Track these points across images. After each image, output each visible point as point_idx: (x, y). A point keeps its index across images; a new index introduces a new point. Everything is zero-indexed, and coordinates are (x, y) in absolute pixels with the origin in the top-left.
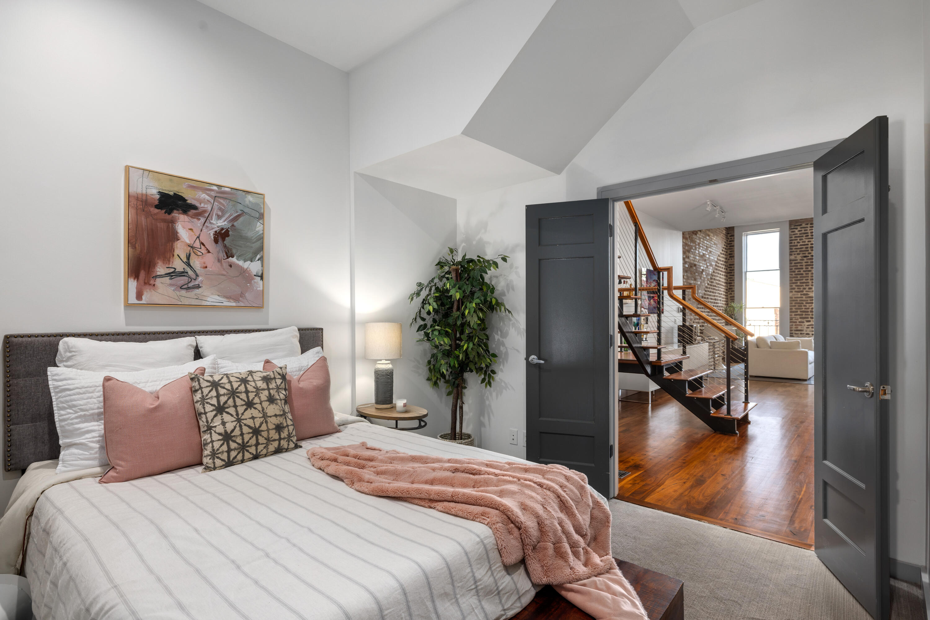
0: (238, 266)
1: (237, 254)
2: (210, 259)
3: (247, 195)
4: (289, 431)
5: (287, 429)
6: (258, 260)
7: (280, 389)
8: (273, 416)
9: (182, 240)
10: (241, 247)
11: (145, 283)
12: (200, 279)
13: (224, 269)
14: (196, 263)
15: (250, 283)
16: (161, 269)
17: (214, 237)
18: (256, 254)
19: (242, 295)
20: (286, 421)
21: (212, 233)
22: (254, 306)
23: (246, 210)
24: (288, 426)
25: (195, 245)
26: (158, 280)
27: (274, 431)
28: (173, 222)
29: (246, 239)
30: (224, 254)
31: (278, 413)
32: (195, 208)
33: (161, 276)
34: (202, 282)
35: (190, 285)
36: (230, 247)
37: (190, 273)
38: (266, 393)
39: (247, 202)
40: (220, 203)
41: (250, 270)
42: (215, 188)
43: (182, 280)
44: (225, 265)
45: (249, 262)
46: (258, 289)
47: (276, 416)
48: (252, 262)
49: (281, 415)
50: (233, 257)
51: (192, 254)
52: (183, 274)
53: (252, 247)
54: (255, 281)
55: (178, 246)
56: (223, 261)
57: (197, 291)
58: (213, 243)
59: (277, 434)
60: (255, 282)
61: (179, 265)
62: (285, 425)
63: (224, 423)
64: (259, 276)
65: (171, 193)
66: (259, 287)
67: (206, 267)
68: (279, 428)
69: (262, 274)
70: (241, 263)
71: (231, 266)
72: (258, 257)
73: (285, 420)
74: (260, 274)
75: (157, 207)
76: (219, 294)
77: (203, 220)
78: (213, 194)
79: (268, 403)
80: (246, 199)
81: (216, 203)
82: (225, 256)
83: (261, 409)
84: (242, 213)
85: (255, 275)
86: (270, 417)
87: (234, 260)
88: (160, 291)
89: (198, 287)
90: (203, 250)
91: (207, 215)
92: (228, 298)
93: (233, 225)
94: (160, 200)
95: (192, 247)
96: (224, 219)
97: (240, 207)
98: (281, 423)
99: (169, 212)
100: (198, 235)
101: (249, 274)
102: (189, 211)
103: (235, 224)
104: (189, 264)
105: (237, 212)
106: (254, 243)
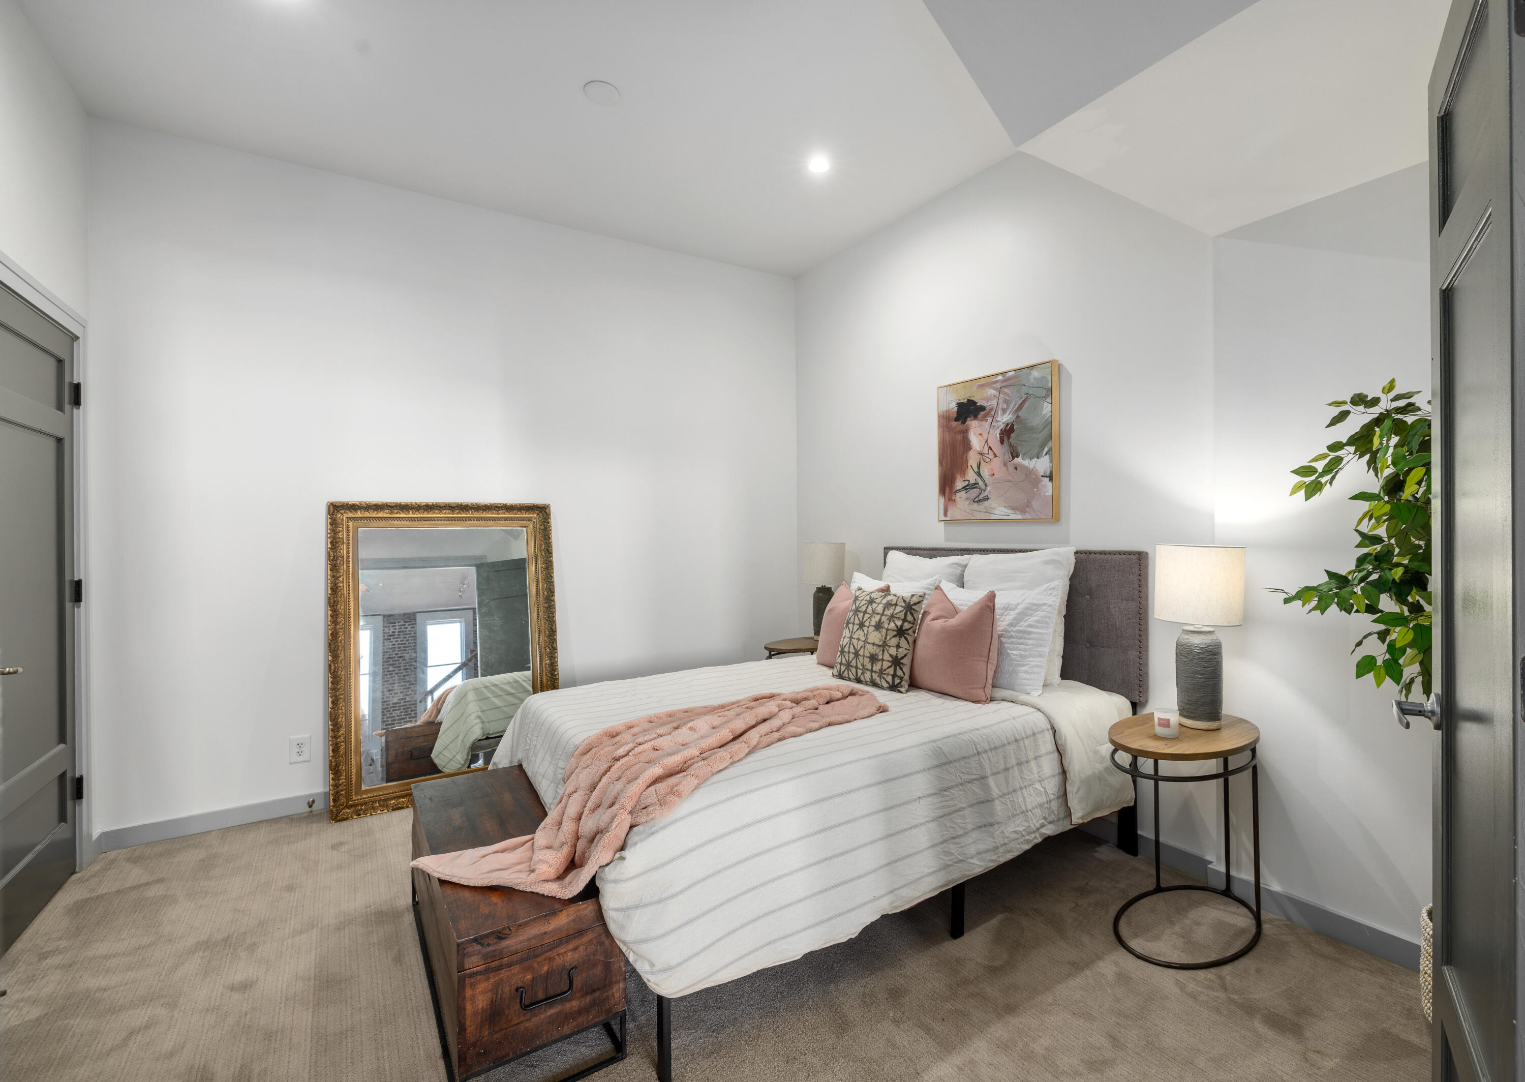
0: (1024, 467)
1: (1022, 452)
2: (997, 464)
3: (1032, 371)
4: (882, 666)
5: (880, 663)
6: (1046, 455)
7: (895, 617)
8: (871, 643)
9: (974, 449)
10: (1026, 441)
11: (949, 499)
12: (989, 489)
13: (1010, 474)
14: (985, 471)
15: (1037, 487)
16: (959, 484)
17: (1001, 437)
18: (1042, 446)
19: (1028, 504)
20: (883, 654)
21: (998, 432)
22: (1042, 517)
23: (1031, 391)
24: (883, 660)
25: (984, 452)
26: (958, 495)
27: (868, 660)
28: (966, 431)
29: (1031, 430)
30: (1010, 455)
31: (877, 642)
32: (983, 408)
33: (959, 491)
34: (990, 492)
35: (981, 497)
36: (1015, 445)
37: (981, 483)
38: (877, 618)
39: (1032, 380)
40: (1006, 394)
41: (1036, 470)
42: (1000, 377)
43: (974, 493)
44: (1011, 469)
45: (1035, 459)
46: (1046, 494)
47: (874, 644)
48: (1038, 458)
49: (879, 646)
50: (1018, 457)
51: (982, 462)
52: (974, 486)
53: (1038, 439)
54: (1043, 483)
55: (971, 456)
56: (1009, 463)
57: (986, 503)
58: (999, 444)
59: (870, 664)
60: (1042, 486)
61: (971, 476)
62: (880, 657)
63: (858, 639)
64: (1047, 477)
65: (965, 401)
66: (1048, 492)
67: (994, 475)
68: (873, 658)
69: (1051, 473)
70: (1026, 462)
71: (1016, 469)
72: (1046, 449)
73: (881, 652)
74: (1048, 474)
75: (956, 420)
76: (1005, 505)
77: (990, 420)
78: (998, 385)
79: (874, 628)
80: (1032, 377)
81: (1001, 396)
82: (1011, 457)
83: (866, 633)
84: (1027, 397)
85: (1042, 476)
86: (869, 643)
87: (1019, 460)
88: (959, 506)
89: (987, 498)
90: (991, 456)
91: (993, 413)
92: (1014, 509)
93: (1018, 417)
94: (958, 412)
95: (981, 454)
96: (1008, 412)
97: (1024, 390)
98: (876, 654)
99: (964, 423)
100: (986, 438)
101: (1036, 475)
102: (979, 414)
103: (1020, 414)
104: (979, 474)
105: (1021, 398)
106: (1040, 432)
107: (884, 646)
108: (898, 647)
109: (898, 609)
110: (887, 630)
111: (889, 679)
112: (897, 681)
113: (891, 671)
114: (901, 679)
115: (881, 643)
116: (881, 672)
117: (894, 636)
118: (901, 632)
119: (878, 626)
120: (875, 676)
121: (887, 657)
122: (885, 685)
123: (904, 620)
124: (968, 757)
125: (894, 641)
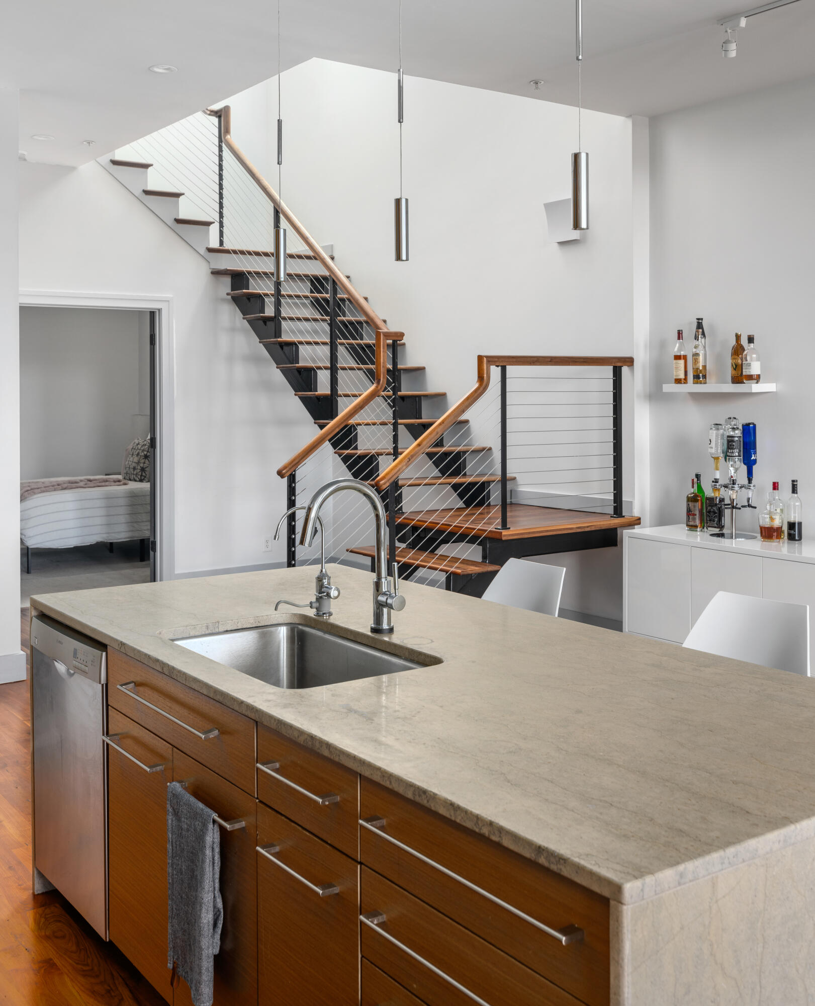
24: (137, 469)
47: (135, 462)
68: (134, 469)
73: (137, 465)
98: (135, 467)
107: (138, 463)
108: (144, 463)
109: (146, 447)
110: (141, 456)
111: (139, 477)
112: (143, 478)
113: (140, 473)
114: (145, 477)
115: (137, 462)
116: (136, 474)
117: (143, 459)
118: (146, 457)
119: (138, 454)
120: (135, 476)
121: (139, 468)
122: (138, 480)
123: (148, 452)
124: (146, 496)
125: (143, 461)
